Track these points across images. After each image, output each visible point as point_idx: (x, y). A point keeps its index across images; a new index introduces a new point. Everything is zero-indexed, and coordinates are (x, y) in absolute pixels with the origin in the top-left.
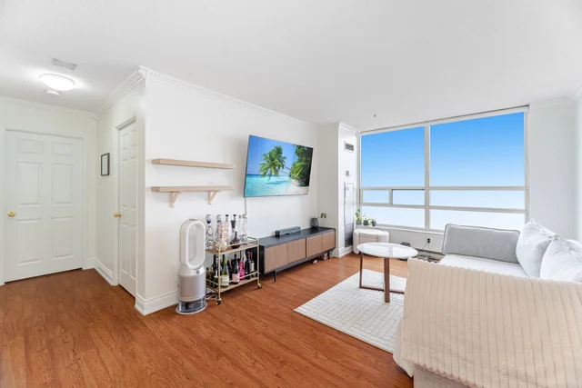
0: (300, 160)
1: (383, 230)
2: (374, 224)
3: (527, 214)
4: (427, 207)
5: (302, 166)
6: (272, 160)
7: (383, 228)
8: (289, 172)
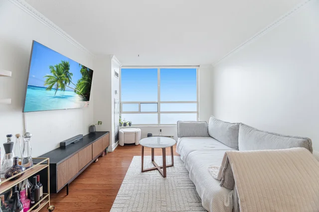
0: (84, 79)
1: (136, 128)
2: (130, 124)
3: (198, 113)
4: (159, 112)
5: (85, 83)
6: (60, 74)
7: (136, 126)
8: (74, 87)
